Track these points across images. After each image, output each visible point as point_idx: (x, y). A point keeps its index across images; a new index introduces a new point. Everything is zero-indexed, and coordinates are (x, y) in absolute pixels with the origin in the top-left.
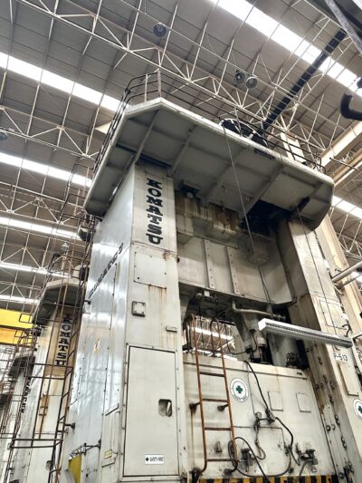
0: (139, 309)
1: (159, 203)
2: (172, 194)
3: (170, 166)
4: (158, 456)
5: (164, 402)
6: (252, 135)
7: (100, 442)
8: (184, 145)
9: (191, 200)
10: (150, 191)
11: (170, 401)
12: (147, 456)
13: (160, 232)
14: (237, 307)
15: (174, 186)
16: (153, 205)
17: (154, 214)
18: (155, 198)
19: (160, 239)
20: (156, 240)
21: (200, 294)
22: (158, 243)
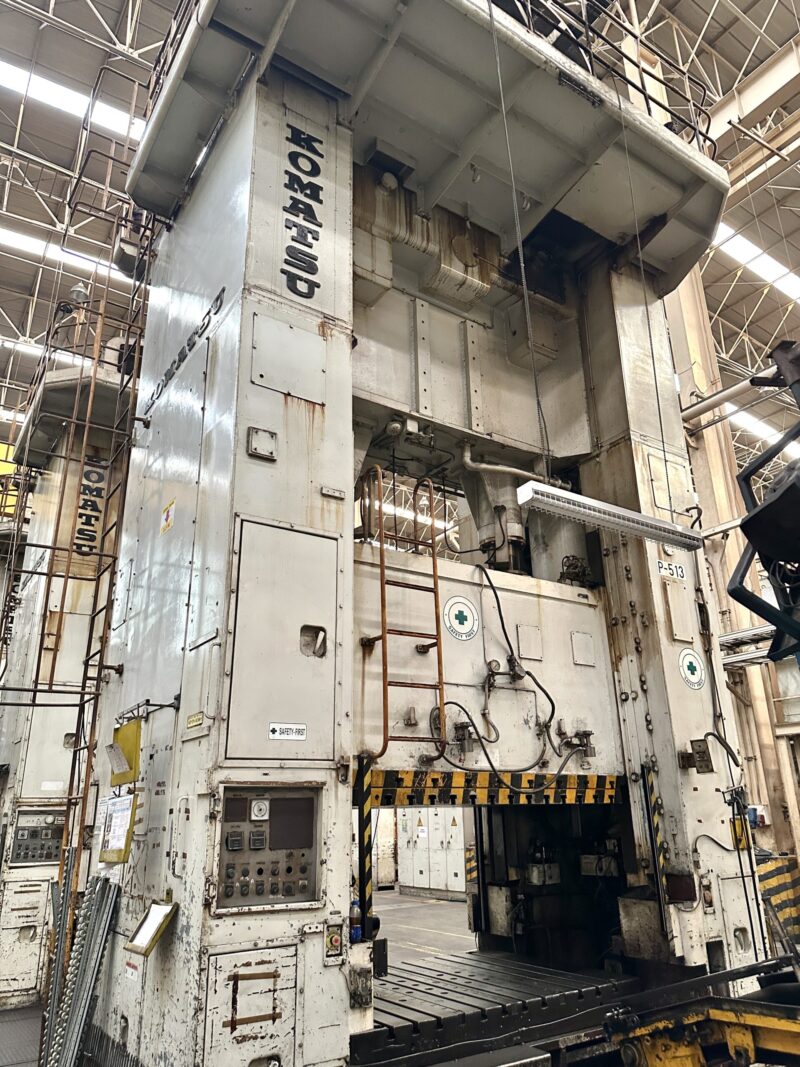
0: (262, 445)
1: (315, 192)
2: (346, 173)
3: (346, 96)
4: (294, 727)
5: (311, 631)
6: (556, 34)
7: (178, 698)
8: (384, 41)
9: (392, 192)
10: (293, 158)
11: (323, 630)
12: (272, 726)
13: (313, 270)
14: (472, 459)
15: (354, 153)
16: (300, 196)
17: (300, 220)
18: (306, 179)
19: (313, 285)
20: (302, 287)
21: (397, 425)
22: (309, 295)
